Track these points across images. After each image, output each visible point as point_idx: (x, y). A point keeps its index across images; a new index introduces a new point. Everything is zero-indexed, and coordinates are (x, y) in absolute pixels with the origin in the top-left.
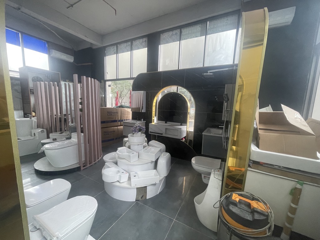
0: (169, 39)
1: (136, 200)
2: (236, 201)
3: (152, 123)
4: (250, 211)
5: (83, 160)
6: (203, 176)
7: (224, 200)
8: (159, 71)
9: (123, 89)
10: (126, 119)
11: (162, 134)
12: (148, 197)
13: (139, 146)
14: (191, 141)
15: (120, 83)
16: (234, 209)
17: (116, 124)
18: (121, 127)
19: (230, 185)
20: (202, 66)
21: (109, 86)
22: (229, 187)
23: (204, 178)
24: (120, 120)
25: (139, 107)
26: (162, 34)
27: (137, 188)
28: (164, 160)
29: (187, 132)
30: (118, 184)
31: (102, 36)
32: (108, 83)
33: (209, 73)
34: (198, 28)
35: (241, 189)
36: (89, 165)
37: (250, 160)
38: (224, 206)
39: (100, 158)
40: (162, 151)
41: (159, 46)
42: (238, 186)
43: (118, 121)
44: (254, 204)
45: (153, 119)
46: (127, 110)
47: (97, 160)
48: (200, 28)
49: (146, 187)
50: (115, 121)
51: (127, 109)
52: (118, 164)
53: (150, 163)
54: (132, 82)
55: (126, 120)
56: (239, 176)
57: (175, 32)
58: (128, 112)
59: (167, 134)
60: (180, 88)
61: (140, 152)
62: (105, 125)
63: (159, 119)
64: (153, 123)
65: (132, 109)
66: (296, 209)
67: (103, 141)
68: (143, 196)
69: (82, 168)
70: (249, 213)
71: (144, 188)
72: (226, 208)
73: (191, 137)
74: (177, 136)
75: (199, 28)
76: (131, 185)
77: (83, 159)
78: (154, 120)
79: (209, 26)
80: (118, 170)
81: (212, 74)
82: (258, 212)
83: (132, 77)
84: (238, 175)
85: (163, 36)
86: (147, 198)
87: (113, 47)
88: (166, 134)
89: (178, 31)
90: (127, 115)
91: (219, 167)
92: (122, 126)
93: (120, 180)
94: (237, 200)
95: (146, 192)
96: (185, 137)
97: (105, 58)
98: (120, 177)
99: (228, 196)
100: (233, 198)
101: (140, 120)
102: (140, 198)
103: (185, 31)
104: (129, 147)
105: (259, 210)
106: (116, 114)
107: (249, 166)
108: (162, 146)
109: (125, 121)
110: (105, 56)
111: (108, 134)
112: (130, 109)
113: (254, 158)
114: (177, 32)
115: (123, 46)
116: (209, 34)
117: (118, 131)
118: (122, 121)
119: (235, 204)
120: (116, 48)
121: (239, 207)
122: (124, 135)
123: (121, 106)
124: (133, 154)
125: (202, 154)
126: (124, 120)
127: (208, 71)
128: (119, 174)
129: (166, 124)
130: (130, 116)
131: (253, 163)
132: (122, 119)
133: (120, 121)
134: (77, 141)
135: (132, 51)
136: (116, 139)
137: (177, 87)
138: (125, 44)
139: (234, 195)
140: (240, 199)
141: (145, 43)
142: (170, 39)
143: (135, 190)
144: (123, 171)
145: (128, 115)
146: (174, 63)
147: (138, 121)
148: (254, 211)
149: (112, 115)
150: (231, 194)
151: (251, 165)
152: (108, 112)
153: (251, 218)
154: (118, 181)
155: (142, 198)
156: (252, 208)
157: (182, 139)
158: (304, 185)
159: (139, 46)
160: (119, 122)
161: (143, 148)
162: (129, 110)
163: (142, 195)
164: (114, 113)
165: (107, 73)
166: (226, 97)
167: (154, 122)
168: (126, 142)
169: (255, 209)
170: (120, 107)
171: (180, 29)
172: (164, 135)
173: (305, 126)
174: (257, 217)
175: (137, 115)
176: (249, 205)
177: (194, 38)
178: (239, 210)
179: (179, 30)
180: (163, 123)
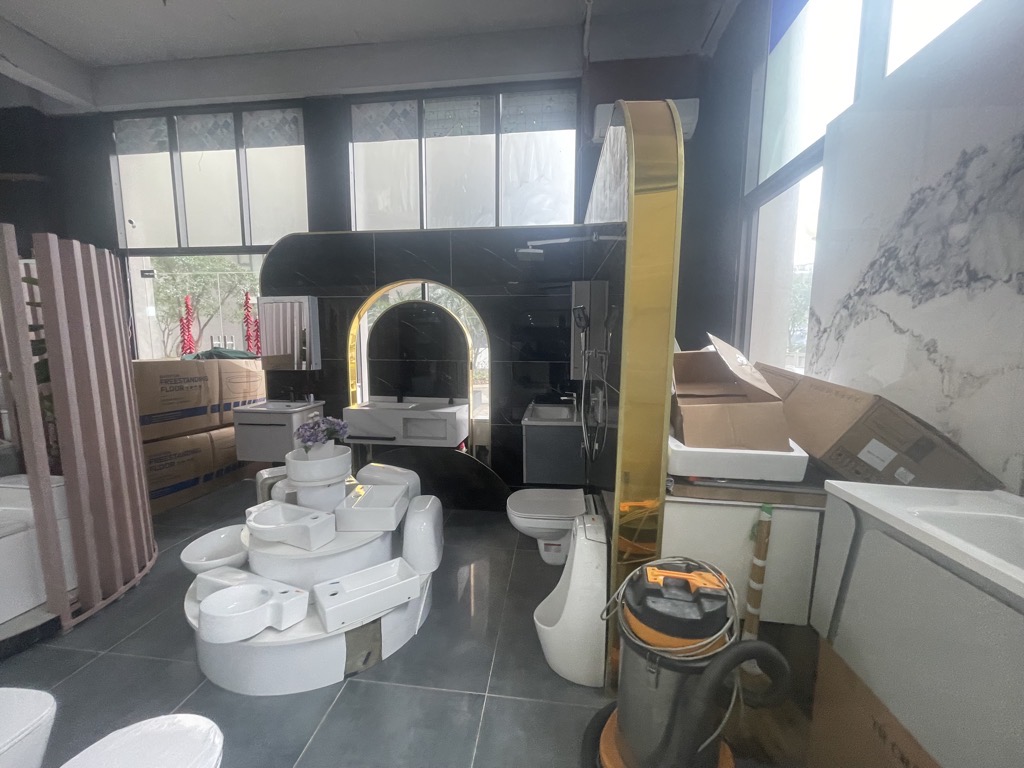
0: (382, 127)
1: (346, 677)
2: (658, 584)
3: (348, 405)
4: (690, 598)
5: (69, 588)
6: (541, 544)
7: (627, 592)
8: (353, 229)
9: (204, 289)
10: (241, 400)
11: (393, 439)
12: (387, 652)
13: (331, 488)
14: (482, 449)
15: (188, 265)
16: (660, 606)
17: (200, 421)
18: (222, 430)
19: (625, 553)
20: (492, 225)
21: (144, 274)
22: (625, 557)
23: (546, 550)
24: (219, 405)
25: (289, 352)
26: (358, 108)
27: (346, 633)
28: (424, 522)
29: (470, 421)
30: (270, 638)
31: (93, 71)
32: (136, 264)
33: (533, 249)
34: (471, 108)
35: (652, 555)
36: (100, 604)
37: (668, 475)
38: (633, 604)
39: (149, 564)
40: (410, 494)
41: (350, 145)
42: (646, 548)
43: (209, 410)
44: (697, 580)
45: (351, 390)
46: (245, 366)
47: (139, 576)
48: (479, 109)
49: (377, 622)
50: (201, 411)
51: (244, 360)
52: (255, 563)
53: (379, 540)
54: (258, 261)
55: (244, 403)
56: (643, 521)
57: (400, 107)
58: (249, 371)
59: (411, 437)
60: (430, 286)
61: (338, 508)
62: (156, 430)
63: (375, 389)
64: (353, 407)
65: (266, 361)
66: (763, 569)
67: (154, 495)
68: (369, 654)
69: (68, 623)
70: (691, 604)
71: (372, 626)
72: (638, 608)
73: (484, 439)
74: (445, 438)
75: (475, 108)
76: (324, 628)
77: (71, 582)
78: (354, 393)
79: (504, 107)
80: (261, 587)
81: (542, 251)
82: (708, 596)
83: (248, 244)
84: (640, 519)
85: (360, 115)
86: (384, 657)
87: (149, 120)
88: (406, 436)
89: (411, 106)
90: (245, 385)
91: (584, 510)
92: (230, 425)
93: (280, 622)
94: (660, 579)
95: (378, 639)
96: (466, 441)
97: (112, 159)
98: (279, 610)
99: (635, 578)
100: (651, 578)
101: (300, 397)
102: (359, 665)
103: (434, 110)
104: (292, 499)
105: (709, 591)
106: (197, 384)
107: (668, 492)
108: (410, 478)
109: (241, 408)
110: (115, 153)
111: (172, 464)
112: (259, 363)
113: (678, 468)
114: (408, 108)
115: (197, 123)
116: (506, 132)
117: (213, 448)
118: (228, 407)
119: (657, 593)
120: (165, 127)
121: (666, 596)
122: (240, 459)
123: (216, 354)
124: (318, 521)
125: (525, 482)
126: (237, 404)
127: (529, 243)
128: (271, 602)
129: (400, 405)
130: (260, 388)
131: (676, 482)
132: (225, 402)
133: (216, 409)
134: (31, 514)
135: (242, 151)
136: (208, 478)
137: (423, 285)
138: (209, 120)
139: (649, 570)
140: (666, 578)
141: (293, 126)
142: (385, 127)
143: (343, 641)
144: (285, 588)
145: (252, 380)
146: (406, 208)
147: (291, 404)
148: (698, 597)
149: (182, 388)
150: (641, 570)
151: (671, 489)
152: (165, 380)
153: (698, 613)
154: (270, 628)
155: (365, 662)
156: (693, 590)
157: (459, 447)
158: (776, 513)
159: (270, 135)
160: (212, 412)
161: (347, 495)
162: (256, 367)
163: (365, 653)
164: (193, 380)
165: (131, 222)
166: (582, 316)
167: (355, 401)
168: (271, 486)
169: (701, 591)
170: (210, 355)
171: (416, 101)
172: (400, 442)
173: (759, 380)
174: (709, 606)
175: (285, 383)
176: (685, 586)
177: (462, 134)
178: (669, 604)
179: (415, 104)
180: (389, 403)
